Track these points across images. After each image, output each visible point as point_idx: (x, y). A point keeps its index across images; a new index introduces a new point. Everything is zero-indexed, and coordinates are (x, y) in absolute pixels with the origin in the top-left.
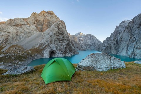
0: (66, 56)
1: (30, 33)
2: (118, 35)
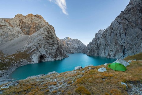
0: (57, 59)
1: (13, 35)
2: (98, 40)
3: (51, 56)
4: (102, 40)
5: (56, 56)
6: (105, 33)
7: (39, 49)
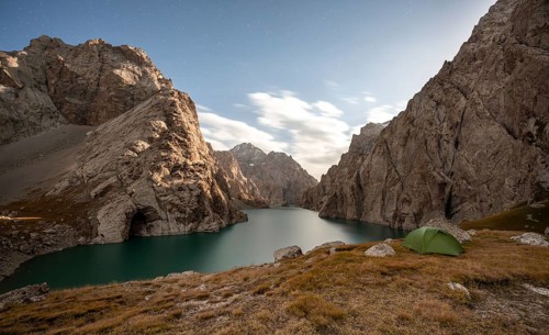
0: (200, 229)
1: (17, 122)
2: (359, 161)
3: (178, 215)
4: (375, 160)
5: (198, 215)
6: (386, 136)
7: (128, 185)
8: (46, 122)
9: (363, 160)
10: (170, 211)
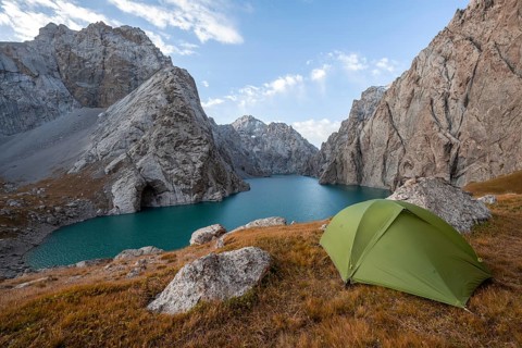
0: (205, 199)
1: (37, 108)
2: (360, 126)
3: (183, 186)
4: (376, 125)
5: (202, 186)
6: (387, 99)
7: (137, 161)
8: (62, 107)
9: (363, 126)
10: (176, 183)
